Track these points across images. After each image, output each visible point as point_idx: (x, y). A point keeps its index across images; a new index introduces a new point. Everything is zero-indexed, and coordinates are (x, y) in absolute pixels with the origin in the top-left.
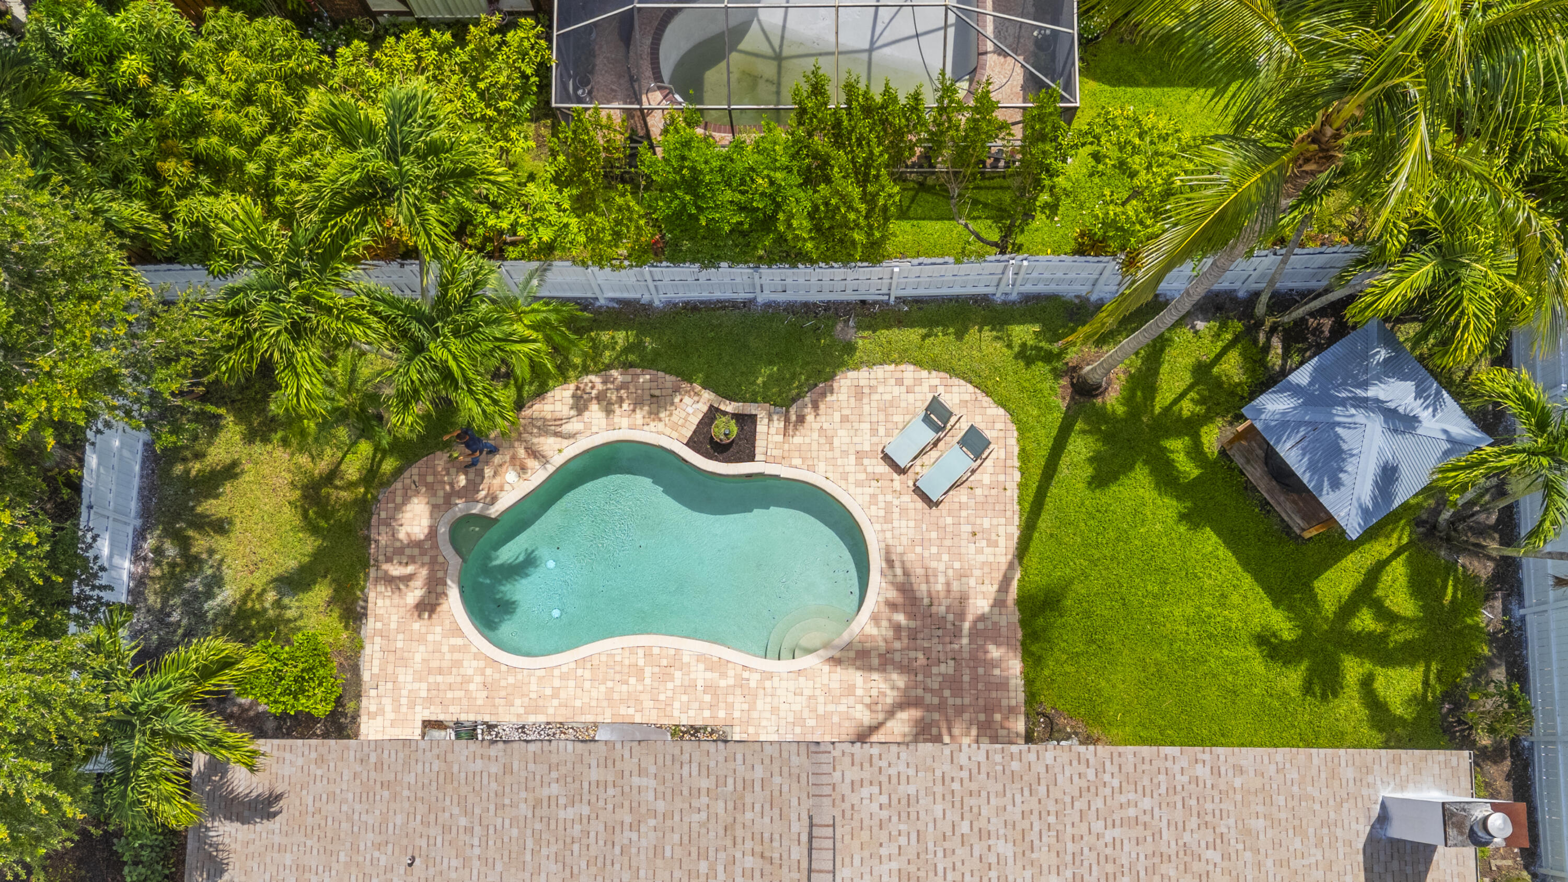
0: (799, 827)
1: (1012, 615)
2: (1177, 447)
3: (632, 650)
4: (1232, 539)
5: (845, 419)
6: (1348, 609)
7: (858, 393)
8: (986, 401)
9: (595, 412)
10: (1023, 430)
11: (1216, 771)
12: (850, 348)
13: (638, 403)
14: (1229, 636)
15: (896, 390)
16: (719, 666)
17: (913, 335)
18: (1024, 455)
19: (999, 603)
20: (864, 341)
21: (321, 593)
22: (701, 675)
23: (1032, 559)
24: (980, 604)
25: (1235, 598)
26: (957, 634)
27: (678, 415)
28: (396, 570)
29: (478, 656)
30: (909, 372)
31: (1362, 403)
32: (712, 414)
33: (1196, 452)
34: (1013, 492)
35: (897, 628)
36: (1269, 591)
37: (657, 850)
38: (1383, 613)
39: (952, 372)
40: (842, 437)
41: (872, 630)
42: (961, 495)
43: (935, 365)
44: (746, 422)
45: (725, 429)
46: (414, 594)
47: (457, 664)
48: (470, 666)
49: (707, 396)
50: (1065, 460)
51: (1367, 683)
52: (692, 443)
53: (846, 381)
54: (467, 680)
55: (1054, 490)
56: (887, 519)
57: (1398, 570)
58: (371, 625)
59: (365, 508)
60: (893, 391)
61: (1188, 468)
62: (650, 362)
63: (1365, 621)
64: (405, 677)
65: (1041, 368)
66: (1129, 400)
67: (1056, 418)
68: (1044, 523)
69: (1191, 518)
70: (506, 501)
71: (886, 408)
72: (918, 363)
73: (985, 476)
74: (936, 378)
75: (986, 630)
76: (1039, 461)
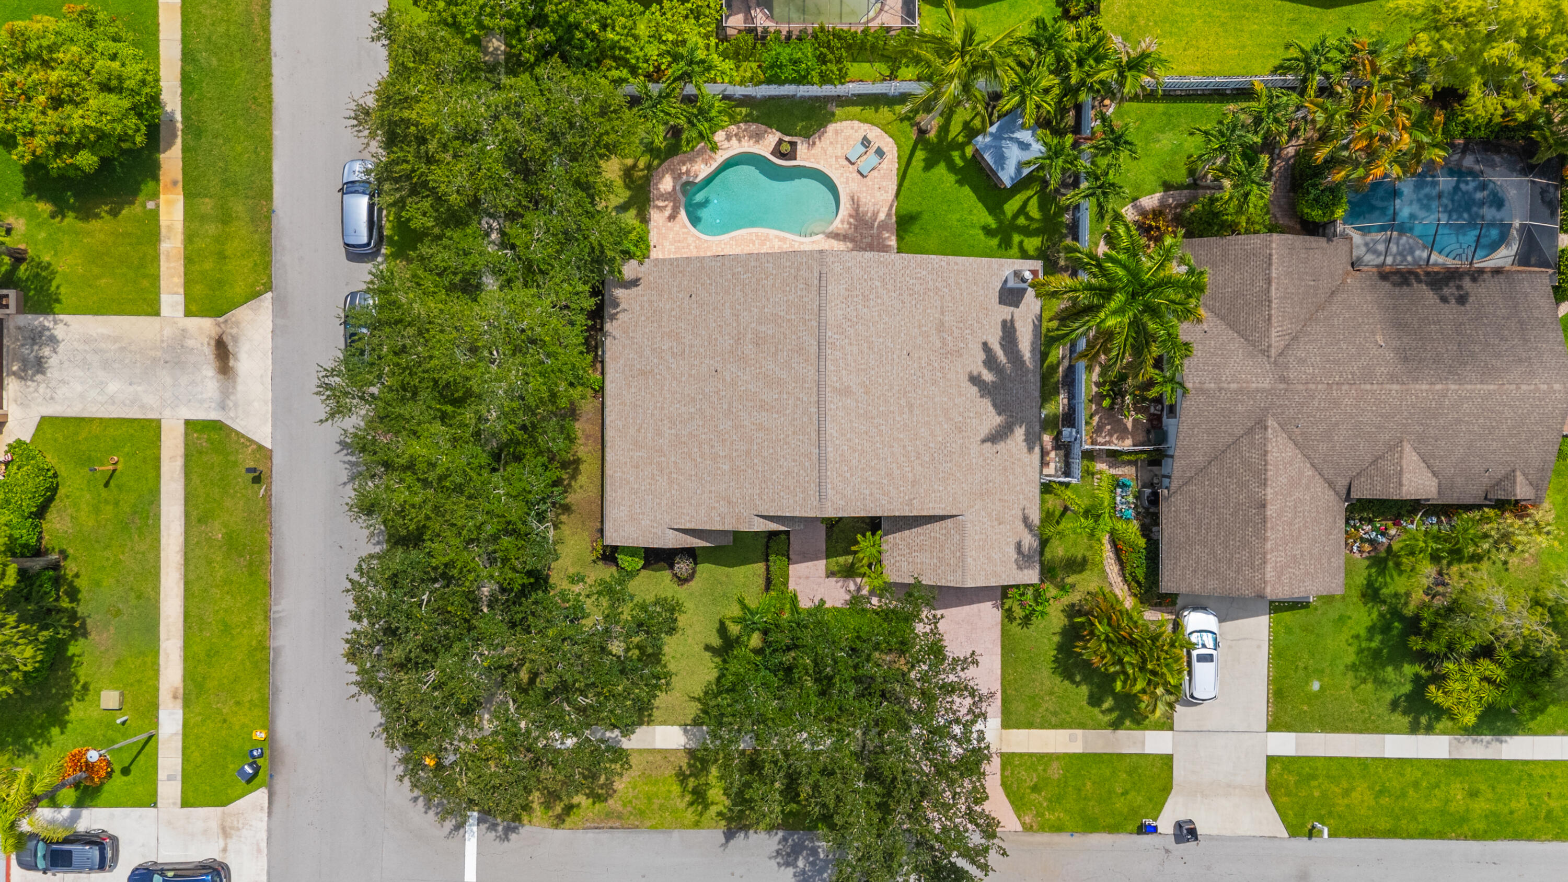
0: (817, 275)
1: (893, 219)
2: (956, 154)
3: (751, 234)
4: (975, 190)
5: (831, 143)
6: (1016, 216)
7: (836, 132)
8: (886, 136)
9: (734, 141)
10: (899, 147)
11: (948, 264)
12: (833, 114)
13: (750, 137)
14: (973, 226)
15: (851, 131)
16: (784, 239)
17: (858, 109)
18: (899, 157)
19: (889, 215)
20: (838, 112)
21: (632, 212)
22: (777, 243)
23: (901, 198)
24: (882, 216)
25: (975, 211)
26: (872, 227)
27: (766, 142)
28: (660, 204)
29: (694, 236)
30: (856, 123)
31: (1011, 139)
32: (780, 142)
33: (963, 157)
34: (895, 172)
35: (850, 224)
36: (988, 209)
37: (774, 285)
38: (1028, 218)
39: (873, 124)
40: (830, 150)
41: (840, 226)
42: (875, 173)
43: (865, 121)
44: (793, 144)
45: (785, 148)
46: (668, 212)
47: (686, 239)
48: (690, 240)
49: (778, 135)
50: (914, 159)
51: (1021, 243)
52: (772, 153)
53: (831, 128)
54: (689, 245)
55: (910, 171)
56: (847, 183)
57: (1034, 201)
58: (652, 224)
59: (647, 179)
60: (850, 132)
61: (959, 162)
62: (755, 120)
63: (1022, 221)
64: (666, 244)
65: (906, 123)
66: (939, 135)
67: (911, 143)
68: (906, 183)
69: (960, 182)
70: (702, 176)
71: (847, 138)
72: (860, 120)
73: (884, 165)
74: (866, 126)
75: (883, 226)
76: (905, 160)
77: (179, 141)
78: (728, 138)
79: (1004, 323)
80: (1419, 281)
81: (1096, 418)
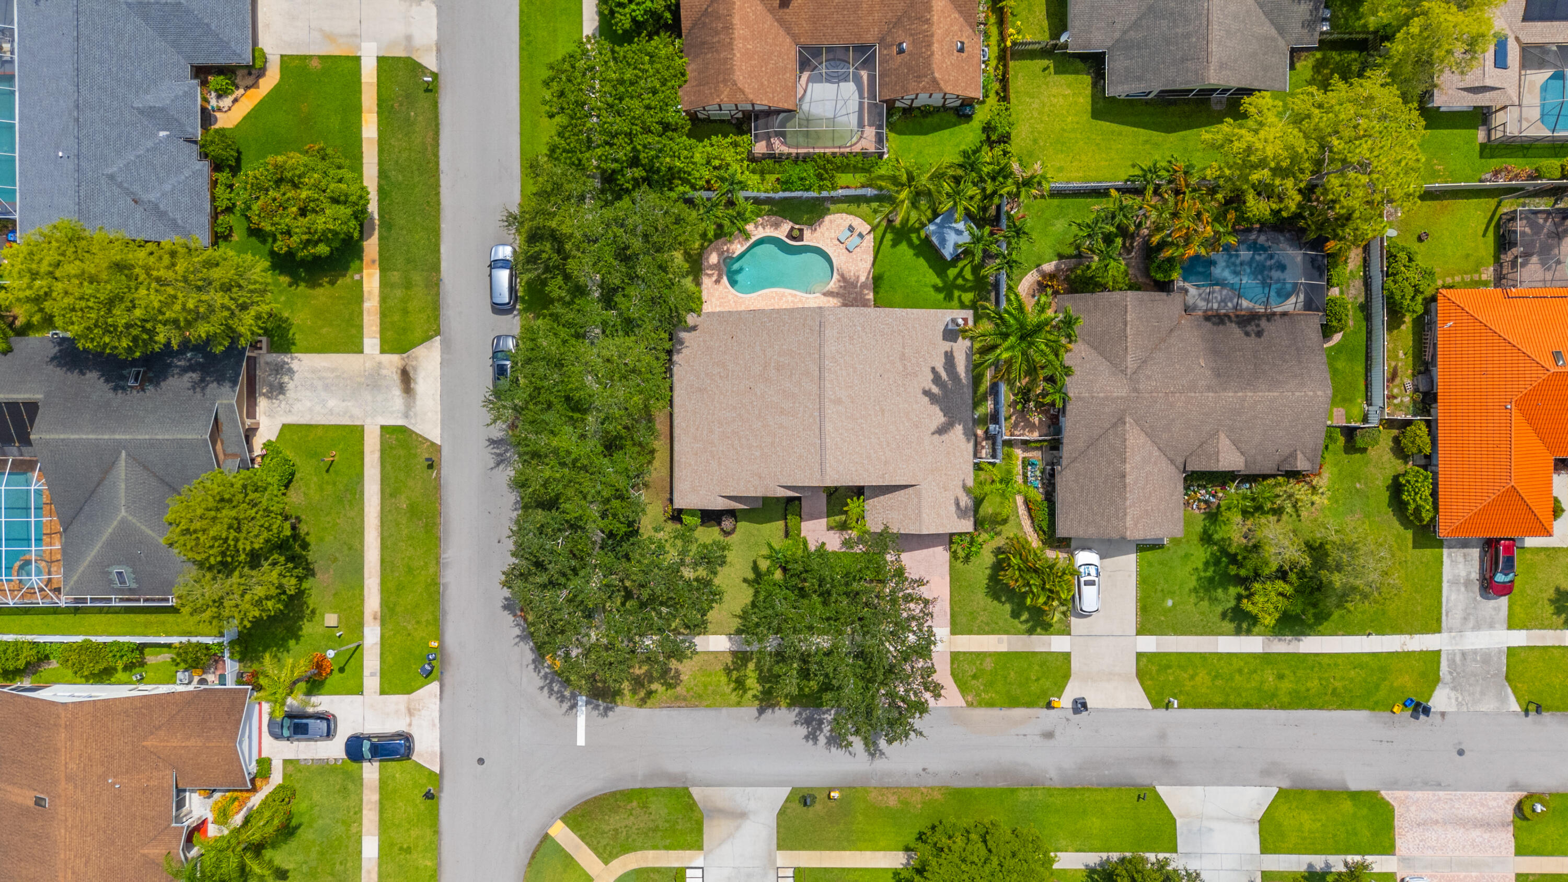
0: (818, 323)
1: (871, 280)
2: (914, 236)
3: (771, 292)
4: (928, 260)
5: (827, 229)
6: (956, 278)
7: (831, 222)
8: (865, 224)
9: (760, 228)
10: (874, 232)
12: (828, 209)
13: (772, 225)
14: (926, 285)
15: (841, 221)
16: (795, 296)
17: (846, 205)
18: (874, 239)
19: (867, 279)
20: (832, 207)
21: (690, 278)
22: (790, 299)
23: (876, 267)
24: (863, 279)
25: (928, 275)
26: (856, 287)
27: (783, 229)
28: (709, 272)
29: (733, 294)
30: (844, 215)
31: (950, 228)
32: (792, 229)
33: (919, 237)
34: (871, 249)
35: (841, 286)
36: (936, 274)
37: (789, 330)
38: (964, 279)
39: (855, 215)
40: (827, 234)
41: (834, 287)
42: (858, 249)
43: (851, 214)
44: (801, 230)
45: (796, 233)
46: (714, 278)
47: (728, 297)
48: (730, 297)
49: (791, 224)
50: (885, 240)
51: (959, 296)
52: (787, 237)
53: (827, 219)
55: (882, 248)
56: (839, 256)
57: (968, 268)
58: (704, 286)
59: (700, 255)
60: (839, 221)
61: (916, 242)
62: (775, 214)
63: (960, 281)
64: (714, 300)
65: (879, 215)
66: (902, 223)
67: (883, 228)
68: (879, 256)
69: (917, 255)
70: (737, 253)
71: (838, 226)
72: (847, 214)
73: (864, 244)
74: (851, 217)
75: (864, 286)
76: (878, 240)
77: (376, 232)
78: (756, 227)
79: (946, 353)
80: (1231, 321)
81: (1014, 418)
